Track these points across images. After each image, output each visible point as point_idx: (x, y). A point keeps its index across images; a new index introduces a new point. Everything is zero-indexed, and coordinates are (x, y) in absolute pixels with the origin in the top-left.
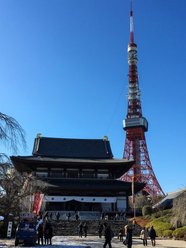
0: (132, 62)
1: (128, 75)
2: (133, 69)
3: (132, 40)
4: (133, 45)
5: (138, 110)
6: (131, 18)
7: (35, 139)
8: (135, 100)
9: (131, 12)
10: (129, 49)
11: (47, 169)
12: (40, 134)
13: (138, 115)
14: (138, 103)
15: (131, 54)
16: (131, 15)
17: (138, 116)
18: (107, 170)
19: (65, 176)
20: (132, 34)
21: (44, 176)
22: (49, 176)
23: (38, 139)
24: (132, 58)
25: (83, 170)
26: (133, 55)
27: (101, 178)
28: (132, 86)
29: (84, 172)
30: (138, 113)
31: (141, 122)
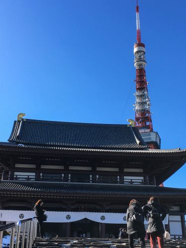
0: (140, 65)
1: (135, 81)
2: (141, 73)
3: (139, 39)
4: (140, 45)
5: (148, 123)
6: (137, 15)
7: (15, 122)
8: (144, 110)
9: (137, 7)
10: (135, 50)
11: (33, 166)
12: (23, 115)
13: (149, 128)
14: (147, 115)
15: (137, 56)
16: (138, 11)
17: (148, 130)
18: (140, 170)
19: (66, 179)
20: (139, 32)
21: (28, 179)
22: (37, 178)
23: (19, 121)
24: (140, 60)
25: (98, 169)
26: (140, 56)
27: (131, 182)
28: (141, 94)
29: (101, 173)
30: (148, 126)
31: (153, 138)
